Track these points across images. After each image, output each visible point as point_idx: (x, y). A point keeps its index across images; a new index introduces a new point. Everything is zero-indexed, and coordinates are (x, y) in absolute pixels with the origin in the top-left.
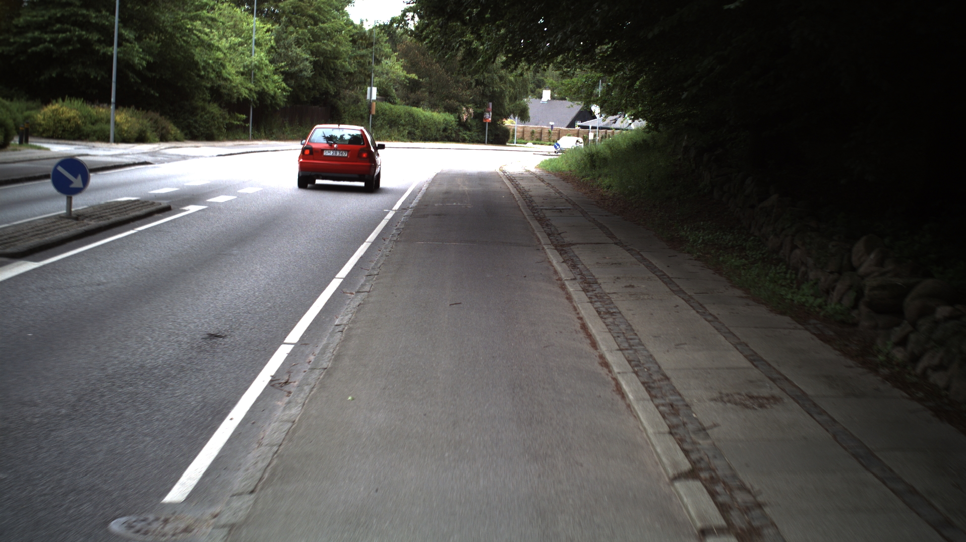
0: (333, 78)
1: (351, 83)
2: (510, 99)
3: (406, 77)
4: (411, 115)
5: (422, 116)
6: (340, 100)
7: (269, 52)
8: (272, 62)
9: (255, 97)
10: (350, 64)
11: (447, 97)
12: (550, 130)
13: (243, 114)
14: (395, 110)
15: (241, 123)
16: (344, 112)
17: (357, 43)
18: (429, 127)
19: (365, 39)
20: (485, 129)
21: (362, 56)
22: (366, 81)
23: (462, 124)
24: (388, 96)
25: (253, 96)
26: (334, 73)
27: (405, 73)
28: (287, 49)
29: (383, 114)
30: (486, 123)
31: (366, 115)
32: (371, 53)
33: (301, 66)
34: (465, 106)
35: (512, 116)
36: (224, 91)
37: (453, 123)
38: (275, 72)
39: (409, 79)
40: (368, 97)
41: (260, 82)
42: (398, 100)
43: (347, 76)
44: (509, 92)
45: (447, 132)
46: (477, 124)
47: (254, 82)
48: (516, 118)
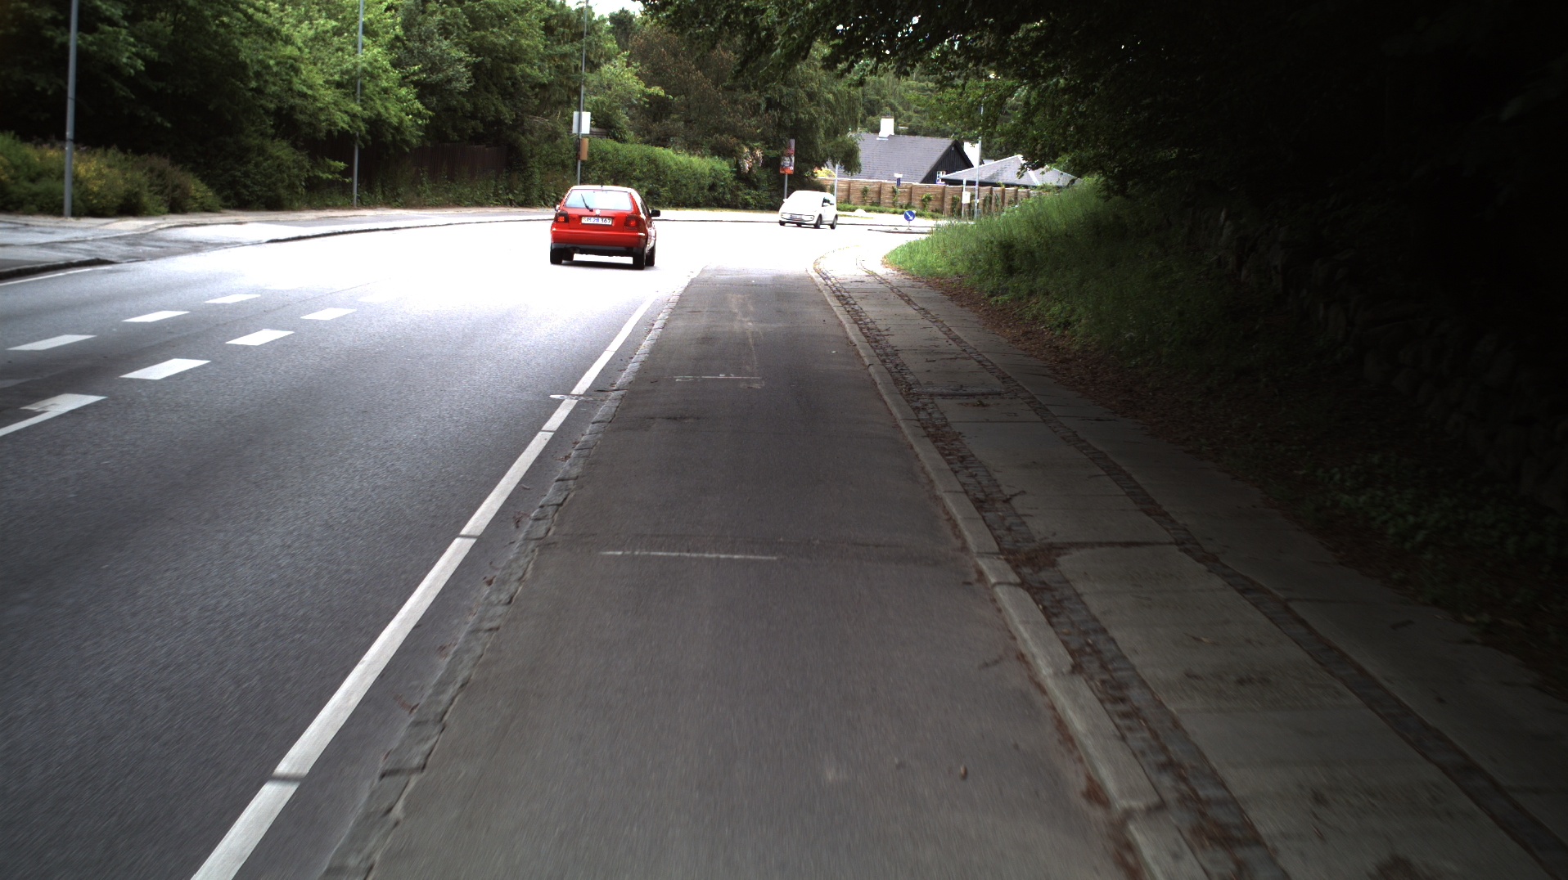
0: (512, 96)
1: (544, 102)
2: (827, 133)
3: (644, 94)
4: (652, 161)
5: (671, 163)
6: (523, 134)
7: (391, 47)
8: (395, 64)
9: (363, 128)
10: (541, 69)
11: (717, 130)
12: (896, 187)
13: (340, 161)
14: (624, 152)
15: (337, 176)
16: (532, 156)
17: (556, 33)
18: (684, 182)
19: (569, 25)
20: (783, 186)
21: (564, 56)
22: (571, 99)
23: (741, 177)
24: (611, 127)
25: (359, 126)
26: (513, 85)
27: (642, 86)
28: (423, 41)
29: (602, 159)
30: (784, 175)
31: (570, 162)
32: (580, 50)
33: (450, 72)
34: (747, 145)
35: (829, 163)
36: (301, 117)
37: (727, 175)
38: (403, 82)
39: (650, 96)
40: (575, 130)
41: (372, 100)
42: (630, 135)
43: (537, 90)
44: (826, 121)
45: (715, 191)
46: (768, 177)
47: (362, 101)
48: (837, 166)
